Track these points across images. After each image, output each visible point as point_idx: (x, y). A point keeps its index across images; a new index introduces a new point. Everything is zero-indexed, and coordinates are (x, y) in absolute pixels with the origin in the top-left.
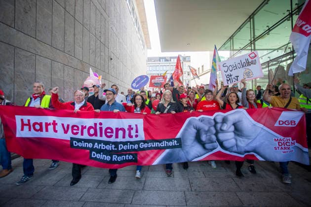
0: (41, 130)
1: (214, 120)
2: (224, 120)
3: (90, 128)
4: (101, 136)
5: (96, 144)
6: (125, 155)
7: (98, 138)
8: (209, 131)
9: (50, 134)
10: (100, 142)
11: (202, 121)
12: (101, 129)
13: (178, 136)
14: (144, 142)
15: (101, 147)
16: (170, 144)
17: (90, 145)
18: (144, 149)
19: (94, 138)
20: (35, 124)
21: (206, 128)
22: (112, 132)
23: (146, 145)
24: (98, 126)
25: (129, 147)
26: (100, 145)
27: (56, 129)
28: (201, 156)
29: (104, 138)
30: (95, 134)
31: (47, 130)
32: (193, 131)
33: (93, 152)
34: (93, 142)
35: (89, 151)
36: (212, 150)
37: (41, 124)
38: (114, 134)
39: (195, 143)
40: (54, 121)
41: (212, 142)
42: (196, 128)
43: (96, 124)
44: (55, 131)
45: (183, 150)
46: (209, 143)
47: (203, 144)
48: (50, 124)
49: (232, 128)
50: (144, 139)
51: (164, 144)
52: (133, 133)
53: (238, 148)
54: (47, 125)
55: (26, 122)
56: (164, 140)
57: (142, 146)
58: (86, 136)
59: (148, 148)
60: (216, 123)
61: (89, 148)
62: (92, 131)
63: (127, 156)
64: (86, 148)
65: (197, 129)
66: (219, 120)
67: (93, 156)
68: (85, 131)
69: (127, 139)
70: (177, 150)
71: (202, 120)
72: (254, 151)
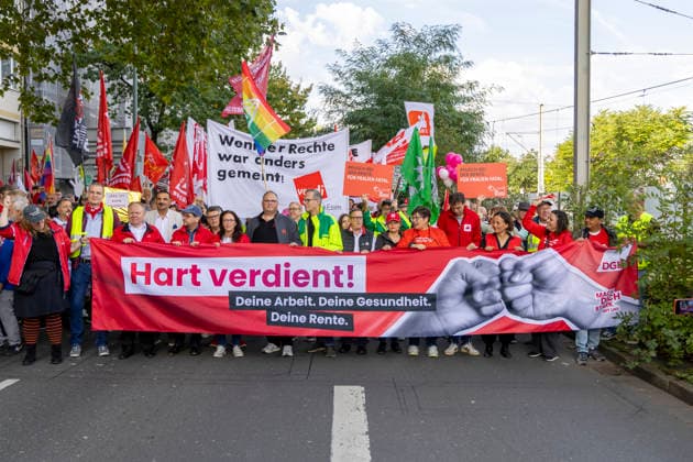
0: (169, 282)
1: (500, 266)
2: (517, 268)
3: (268, 272)
4: (287, 284)
5: (279, 299)
6: (331, 315)
7: (282, 288)
8: (490, 284)
9: (185, 290)
10: (284, 295)
11: (477, 267)
12: (287, 273)
13: (432, 290)
14: (365, 296)
15: (287, 303)
16: (415, 303)
17: (267, 302)
18: (365, 308)
19: (274, 289)
20: (159, 271)
21: (485, 280)
22: (307, 277)
23: (369, 302)
24: (283, 269)
25: (338, 302)
26: (285, 300)
27: (198, 280)
28: (472, 326)
29: (293, 288)
30: (277, 283)
31: (179, 283)
32: (460, 285)
33: (273, 314)
34: (273, 296)
35: (265, 312)
36: (491, 316)
37: (169, 272)
38: (311, 281)
39: (463, 304)
40: (194, 267)
41: (493, 302)
42: (465, 278)
43: (278, 267)
44: (196, 283)
45: (437, 314)
46: (488, 305)
47: (477, 308)
48: (186, 272)
49: (530, 277)
50: (364, 291)
51: (403, 301)
52: (344, 279)
53: (536, 310)
54: (181, 273)
55: (141, 268)
56: (404, 295)
57: (361, 302)
58: (260, 286)
59: (373, 308)
60: (503, 271)
61: (264, 308)
62: (271, 278)
63: (335, 318)
64: (260, 308)
65: (466, 280)
66: (508, 266)
67: (273, 320)
68: (258, 279)
69: (333, 288)
70: (427, 314)
71: (478, 265)
72: (565, 315)
